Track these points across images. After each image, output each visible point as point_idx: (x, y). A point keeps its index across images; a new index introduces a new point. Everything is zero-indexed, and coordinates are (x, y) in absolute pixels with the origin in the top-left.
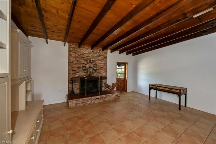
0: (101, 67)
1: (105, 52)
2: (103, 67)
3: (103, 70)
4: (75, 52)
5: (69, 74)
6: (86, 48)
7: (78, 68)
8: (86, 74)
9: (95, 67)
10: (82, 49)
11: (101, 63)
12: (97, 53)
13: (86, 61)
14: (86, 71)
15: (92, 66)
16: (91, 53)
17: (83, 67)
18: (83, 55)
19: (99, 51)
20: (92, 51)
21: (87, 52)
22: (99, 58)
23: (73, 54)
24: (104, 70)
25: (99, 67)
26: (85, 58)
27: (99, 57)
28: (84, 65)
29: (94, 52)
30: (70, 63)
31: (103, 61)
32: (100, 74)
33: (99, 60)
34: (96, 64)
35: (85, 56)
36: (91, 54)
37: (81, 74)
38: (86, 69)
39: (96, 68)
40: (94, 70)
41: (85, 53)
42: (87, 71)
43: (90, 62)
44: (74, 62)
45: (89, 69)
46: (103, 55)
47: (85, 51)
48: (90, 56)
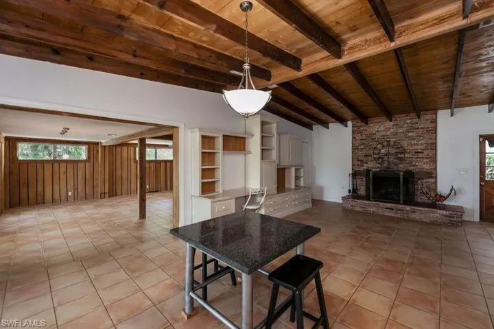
0: (415, 152)
1: (427, 120)
2: (423, 152)
3: (423, 158)
4: (361, 132)
5: (353, 165)
6: (380, 122)
7: (366, 156)
8: (379, 166)
9: (401, 153)
10: (372, 125)
11: (417, 144)
12: (406, 125)
13: (380, 143)
14: (380, 161)
15: (393, 151)
16: (390, 128)
17: (374, 154)
18: (374, 134)
19: (409, 121)
20: (392, 123)
21: (381, 129)
22: (410, 134)
23: (358, 137)
24: (426, 158)
25: (409, 152)
26: (378, 139)
27: (409, 132)
28: (376, 151)
29: (396, 125)
30: (355, 148)
31: (422, 138)
32: (414, 166)
33: (411, 138)
34: (402, 147)
35: (378, 136)
36: (392, 130)
37: (372, 165)
38: (379, 158)
39: (402, 156)
40: (397, 158)
41: (378, 131)
42: (383, 161)
43: (388, 145)
44: (360, 147)
45: (386, 158)
46: (422, 126)
47: (377, 127)
48: (388, 133)
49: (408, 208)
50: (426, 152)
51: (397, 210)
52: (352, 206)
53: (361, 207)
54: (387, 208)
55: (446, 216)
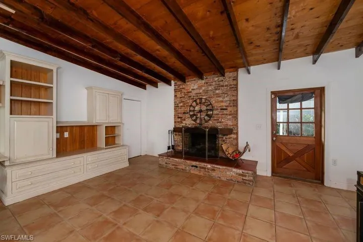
0: (221, 109)
1: (230, 78)
2: (226, 109)
3: (227, 114)
4: (180, 91)
5: (175, 122)
6: (195, 80)
7: (184, 113)
8: (194, 123)
9: (210, 110)
10: (188, 83)
11: (222, 101)
12: (214, 83)
13: (194, 101)
14: (194, 118)
15: (204, 108)
16: (202, 86)
17: (190, 111)
18: (191, 92)
19: (216, 79)
20: (203, 81)
21: (195, 87)
22: (217, 92)
23: (179, 95)
24: (230, 115)
25: (217, 109)
26: (193, 97)
27: (216, 89)
28: (192, 109)
29: (207, 83)
30: (176, 107)
31: (226, 95)
32: (220, 122)
33: (218, 96)
34: (211, 104)
35: (193, 94)
36: (203, 88)
37: (189, 123)
38: (194, 115)
39: (211, 112)
40: (207, 115)
41: (193, 90)
42: (197, 118)
43: (200, 103)
44: (180, 105)
45: (199, 115)
46: (226, 83)
47: (193, 85)
48: (201, 91)
49: (209, 166)
50: (229, 109)
51: (201, 168)
52: (166, 163)
53: (173, 165)
54: (193, 166)
55: (240, 175)
